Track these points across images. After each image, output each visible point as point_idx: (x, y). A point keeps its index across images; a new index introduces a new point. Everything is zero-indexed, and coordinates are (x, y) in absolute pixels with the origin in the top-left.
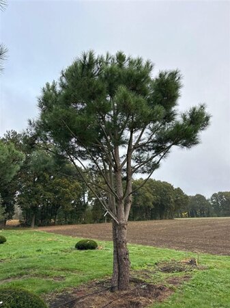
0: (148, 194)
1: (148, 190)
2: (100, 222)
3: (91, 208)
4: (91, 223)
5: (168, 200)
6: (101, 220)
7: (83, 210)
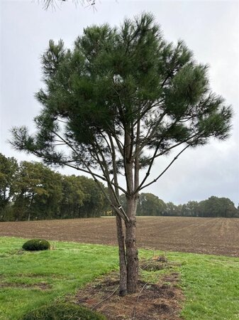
0: (79, 192)
1: (80, 188)
2: (22, 220)
3: (13, 203)
4: (10, 221)
5: (97, 199)
6: (23, 217)
7: (3, 206)
